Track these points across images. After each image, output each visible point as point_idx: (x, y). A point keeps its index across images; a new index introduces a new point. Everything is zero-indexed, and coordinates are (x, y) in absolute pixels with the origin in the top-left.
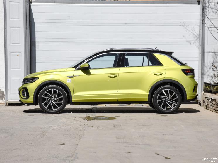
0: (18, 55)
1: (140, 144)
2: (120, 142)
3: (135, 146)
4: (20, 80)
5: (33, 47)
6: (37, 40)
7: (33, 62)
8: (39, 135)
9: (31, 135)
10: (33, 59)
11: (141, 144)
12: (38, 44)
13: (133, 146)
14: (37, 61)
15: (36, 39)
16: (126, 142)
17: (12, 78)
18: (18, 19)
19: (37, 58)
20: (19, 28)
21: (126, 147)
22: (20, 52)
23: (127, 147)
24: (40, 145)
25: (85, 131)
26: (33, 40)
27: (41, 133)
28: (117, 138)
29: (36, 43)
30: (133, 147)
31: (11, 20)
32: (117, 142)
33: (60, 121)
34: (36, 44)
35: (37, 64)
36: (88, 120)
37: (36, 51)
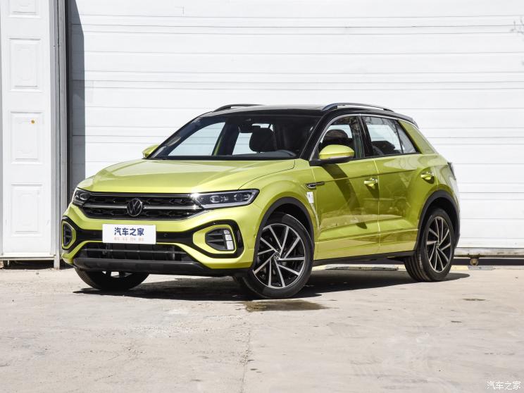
0: (33, 122)
1: (426, 381)
2: (364, 375)
3: (412, 385)
4: (38, 193)
5: (75, 97)
6: (88, 76)
7: (75, 140)
8: (121, 352)
9: (101, 351)
10: (75, 132)
11: (429, 379)
12: (91, 89)
13: (407, 385)
14: (87, 139)
15: (86, 73)
16: (382, 376)
17: (16, 188)
18: (34, 13)
19: (88, 131)
20: (35, 42)
21: (386, 388)
22: (39, 113)
23: (391, 388)
24: (136, 381)
25: (251, 343)
26: (75, 76)
27: (127, 346)
28: (352, 362)
29: (86, 84)
30: (408, 388)
31: (11, 16)
32: (357, 375)
33: (171, 313)
34: (86, 90)
35: (87, 146)
36: (250, 311)
37: (87, 110)
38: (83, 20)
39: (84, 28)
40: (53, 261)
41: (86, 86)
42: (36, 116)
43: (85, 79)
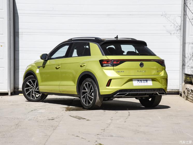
0: (1, 46)
4: (3, 70)
7: (16, 52)
8: (13, 126)
10: (17, 49)
11: (114, 136)
12: (21, 35)
13: (106, 137)
15: (20, 30)
18: (2, 9)
20: (2, 19)
22: (4, 43)
26: (16, 31)
27: (16, 123)
33: (39, 111)
35: (20, 54)
36: (66, 111)
37: (20, 42)
38: (19, 12)
39: (19, 14)
40: (8, 93)
41: (19, 34)
42: (3, 44)
43: (19, 32)
